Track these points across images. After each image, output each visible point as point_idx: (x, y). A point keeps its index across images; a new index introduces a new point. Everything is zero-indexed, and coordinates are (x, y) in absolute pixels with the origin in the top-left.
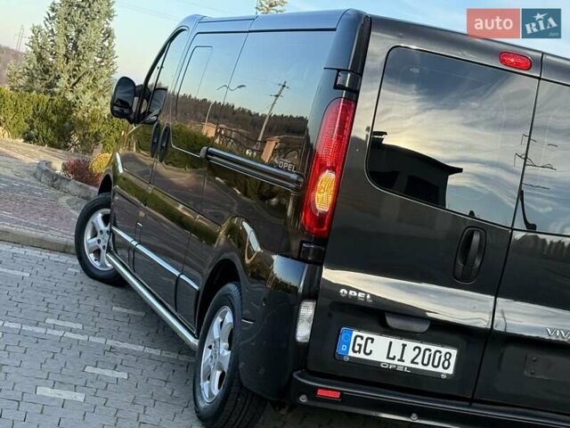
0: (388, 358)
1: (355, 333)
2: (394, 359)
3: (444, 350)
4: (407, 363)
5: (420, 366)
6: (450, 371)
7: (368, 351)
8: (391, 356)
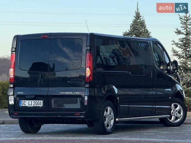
0: (29, 105)
1: (22, 101)
3: (40, 101)
4: (33, 105)
5: (35, 106)
6: (42, 105)
7: (25, 104)
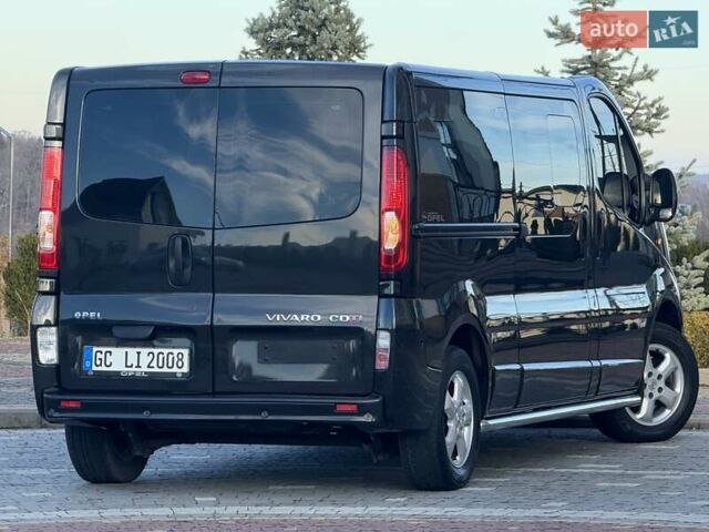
0: (127, 366)
1: (95, 349)
2: (131, 366)
3: (176, 351)
4: (144, 369)
6: (185, 369)
7: (108, 363)
8: (129, 364)
